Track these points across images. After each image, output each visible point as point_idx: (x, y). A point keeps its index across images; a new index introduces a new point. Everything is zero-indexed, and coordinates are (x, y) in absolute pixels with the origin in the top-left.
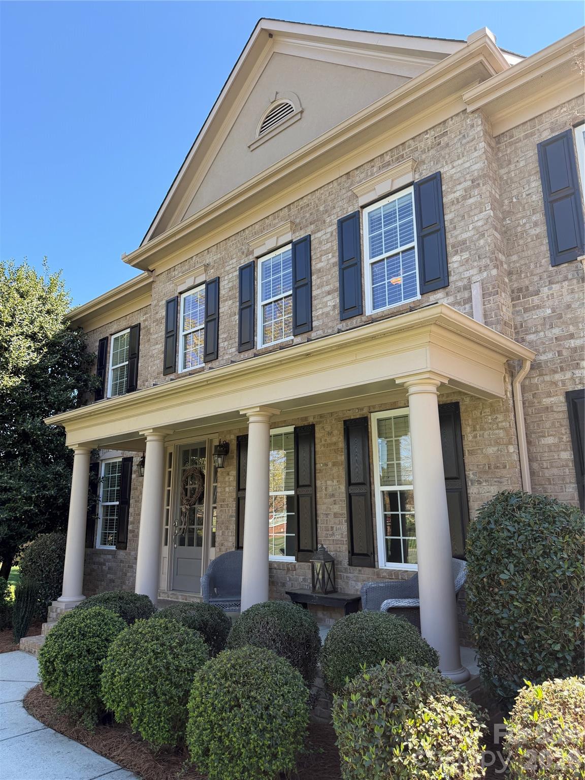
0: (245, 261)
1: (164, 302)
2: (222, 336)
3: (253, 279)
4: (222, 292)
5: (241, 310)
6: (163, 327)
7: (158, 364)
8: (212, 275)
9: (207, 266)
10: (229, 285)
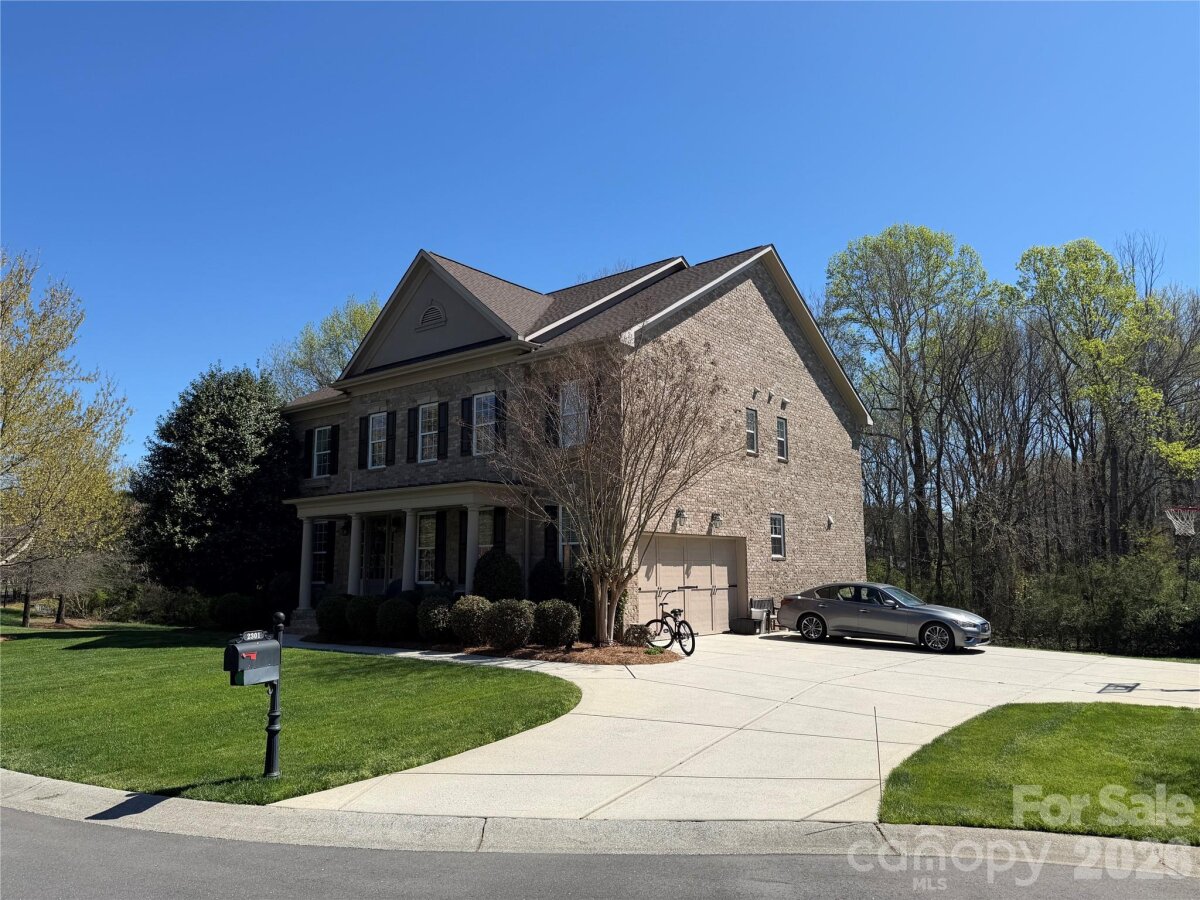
0: (411, 406)
1: (358, 417)
2: (397, 450)
3: (417, 419)
4: (398, 422)
5: (409, 437)
6: (358, 435)
7: (354, 461)
8: (391, 408)
9: (388, 401)
10: (401, 417)
